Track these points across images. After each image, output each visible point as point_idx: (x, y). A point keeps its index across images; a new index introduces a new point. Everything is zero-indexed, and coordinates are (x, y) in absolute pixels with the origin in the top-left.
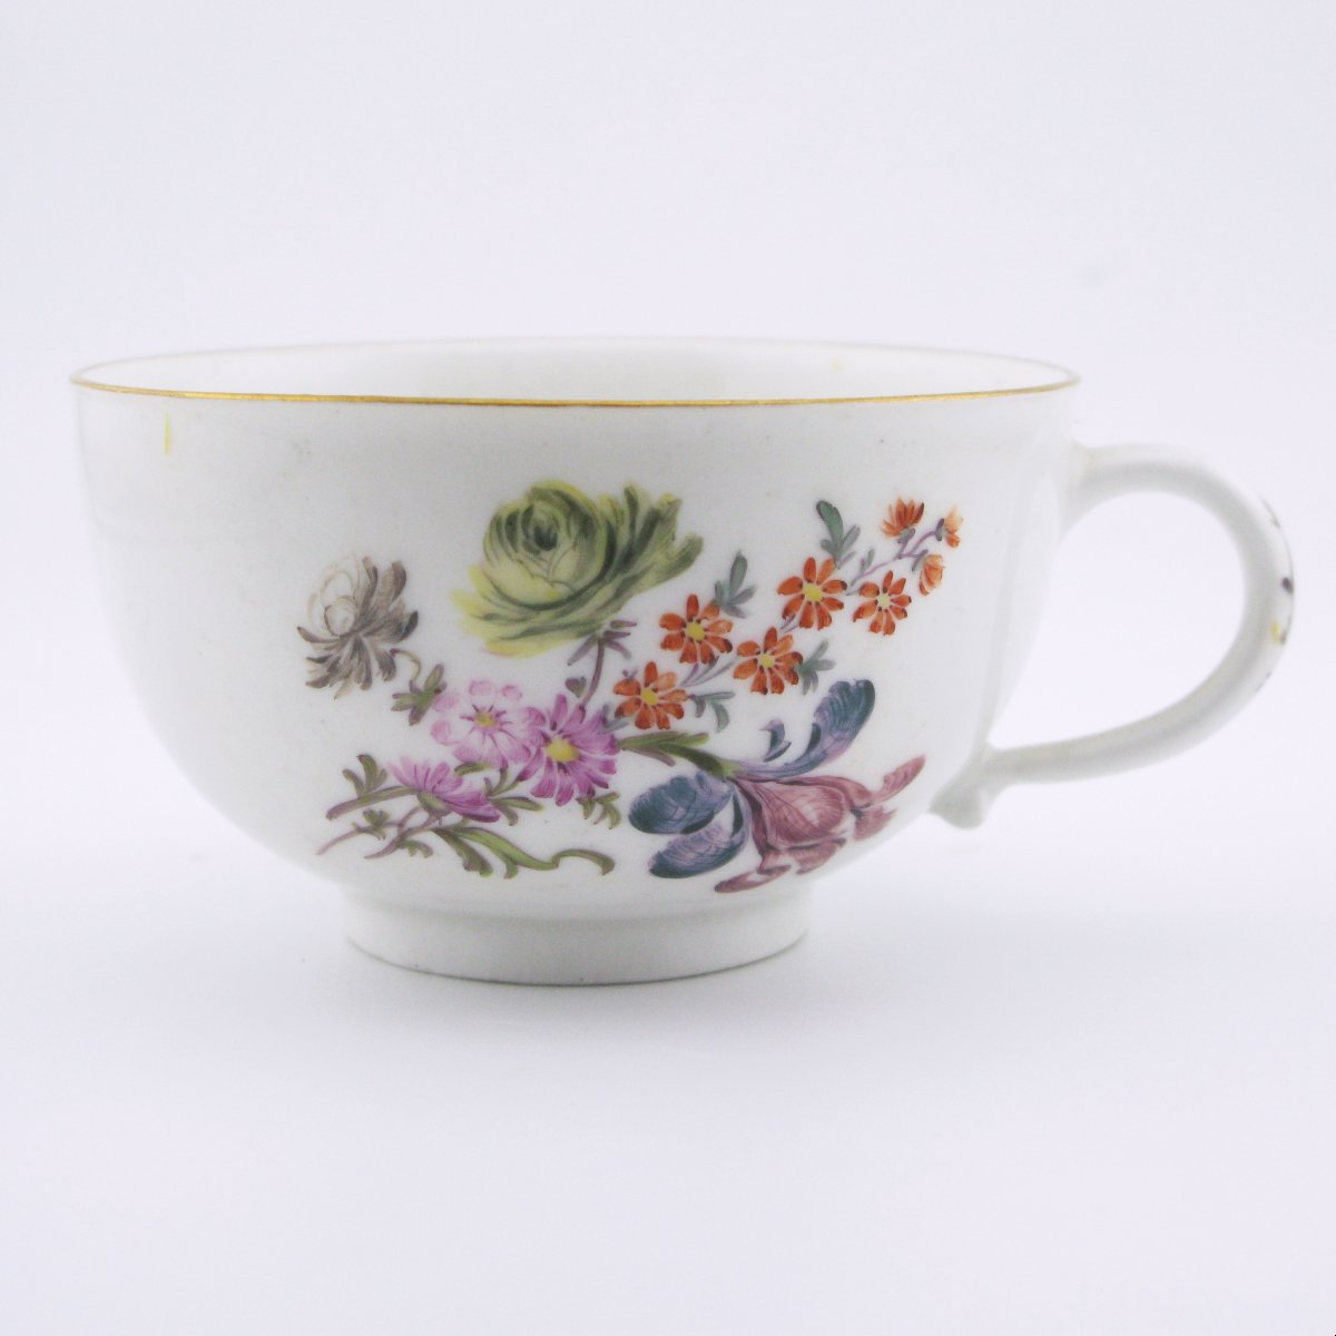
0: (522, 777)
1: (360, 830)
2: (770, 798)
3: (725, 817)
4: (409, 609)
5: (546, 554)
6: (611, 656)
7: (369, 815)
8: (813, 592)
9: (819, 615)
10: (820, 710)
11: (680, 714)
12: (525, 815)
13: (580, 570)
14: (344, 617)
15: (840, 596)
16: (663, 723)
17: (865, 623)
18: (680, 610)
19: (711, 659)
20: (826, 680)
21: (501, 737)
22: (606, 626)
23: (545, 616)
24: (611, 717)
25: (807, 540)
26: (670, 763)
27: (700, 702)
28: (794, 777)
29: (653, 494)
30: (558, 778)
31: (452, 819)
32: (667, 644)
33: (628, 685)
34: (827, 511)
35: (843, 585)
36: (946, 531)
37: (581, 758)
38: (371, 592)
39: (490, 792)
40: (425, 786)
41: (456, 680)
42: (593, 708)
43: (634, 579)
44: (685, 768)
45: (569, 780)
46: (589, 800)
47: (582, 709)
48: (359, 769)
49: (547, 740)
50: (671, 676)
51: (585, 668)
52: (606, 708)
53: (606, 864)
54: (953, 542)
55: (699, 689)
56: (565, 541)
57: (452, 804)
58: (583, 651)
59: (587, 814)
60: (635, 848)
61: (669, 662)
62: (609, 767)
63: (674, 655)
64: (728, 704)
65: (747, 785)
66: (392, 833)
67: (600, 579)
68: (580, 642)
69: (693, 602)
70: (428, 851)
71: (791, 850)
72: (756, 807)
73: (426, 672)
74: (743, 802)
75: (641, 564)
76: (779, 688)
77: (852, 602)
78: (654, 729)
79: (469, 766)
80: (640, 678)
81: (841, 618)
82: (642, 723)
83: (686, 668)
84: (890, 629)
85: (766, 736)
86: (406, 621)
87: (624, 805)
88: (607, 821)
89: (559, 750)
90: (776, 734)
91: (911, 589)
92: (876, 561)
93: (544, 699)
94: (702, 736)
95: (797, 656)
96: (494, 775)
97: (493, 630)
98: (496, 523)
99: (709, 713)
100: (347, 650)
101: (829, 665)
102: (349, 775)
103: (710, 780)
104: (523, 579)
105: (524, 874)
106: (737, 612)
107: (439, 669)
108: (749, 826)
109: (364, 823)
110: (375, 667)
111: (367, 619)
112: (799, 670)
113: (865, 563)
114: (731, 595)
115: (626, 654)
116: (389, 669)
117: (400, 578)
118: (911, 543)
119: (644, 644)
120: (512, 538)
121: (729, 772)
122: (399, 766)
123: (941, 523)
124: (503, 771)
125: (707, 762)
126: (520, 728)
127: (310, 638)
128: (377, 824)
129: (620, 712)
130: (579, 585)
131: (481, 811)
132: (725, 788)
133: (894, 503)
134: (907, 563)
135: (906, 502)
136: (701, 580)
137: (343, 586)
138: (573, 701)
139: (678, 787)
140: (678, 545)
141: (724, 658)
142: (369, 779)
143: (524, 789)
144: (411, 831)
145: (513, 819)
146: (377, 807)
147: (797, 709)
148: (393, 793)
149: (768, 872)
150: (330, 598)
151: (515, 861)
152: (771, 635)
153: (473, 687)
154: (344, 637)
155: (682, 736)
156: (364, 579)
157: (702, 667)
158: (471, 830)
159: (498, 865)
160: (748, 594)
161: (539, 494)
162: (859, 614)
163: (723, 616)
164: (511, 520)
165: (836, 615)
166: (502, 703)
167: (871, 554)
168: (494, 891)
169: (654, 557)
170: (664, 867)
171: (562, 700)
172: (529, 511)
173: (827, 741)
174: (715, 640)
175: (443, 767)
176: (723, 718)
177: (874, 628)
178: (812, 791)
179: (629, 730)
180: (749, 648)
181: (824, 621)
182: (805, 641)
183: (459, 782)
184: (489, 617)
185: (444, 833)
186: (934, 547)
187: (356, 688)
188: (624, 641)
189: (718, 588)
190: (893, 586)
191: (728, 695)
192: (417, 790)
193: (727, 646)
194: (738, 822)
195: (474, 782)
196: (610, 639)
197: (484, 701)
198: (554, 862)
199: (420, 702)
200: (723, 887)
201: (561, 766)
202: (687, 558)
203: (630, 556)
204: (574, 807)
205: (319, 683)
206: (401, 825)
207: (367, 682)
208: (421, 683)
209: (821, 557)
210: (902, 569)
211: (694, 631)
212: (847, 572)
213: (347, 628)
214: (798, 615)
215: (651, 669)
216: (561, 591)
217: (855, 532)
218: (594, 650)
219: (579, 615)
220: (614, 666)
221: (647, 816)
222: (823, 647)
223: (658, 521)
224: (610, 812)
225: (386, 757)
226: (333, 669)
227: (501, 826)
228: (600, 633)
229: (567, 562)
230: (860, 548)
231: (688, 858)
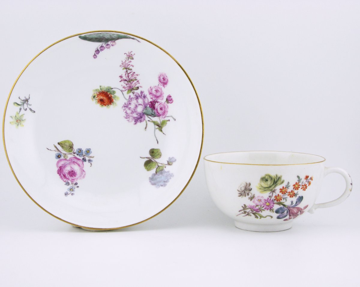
0: (263, 207)
1: (243, 213)
2: (291, 210)
3: (286, 212)
4: (251, 188)
5: (267, 182)
6: (274, 193)
7: (244, 211)
8: (297, 186)
9: (297, 189)
10: (297, 199)
11: (281, 200)
12: (263, 211)
13: (271, 184)
14: (243, 189)
15: (300, 186)
16: (280, 201)
17: (302, 189)
18: (282, 188)
19: (285, 194)
20: (298, 196)
21: (261, 202)
22: (273, 190)
23: (267, 189)
24: (274, 200)
25: (296, 180)
26: (280, 205)
27: (284, 198)
28: (294, 207)
29: (279, 175)
30: (267, 207)
31: (254, 212)
32: (280, 192)
33: (276, 197)
34: (298, 177)
35: (300, 185)
36: (311, 179)
37: (270, 205)
38: (246, 186)
39: (259, 209)
40: (252, 208)
41: (256, 196)
42: (272, 199)
43: (276, 185)
44: (282, 206)
45: (268, 207)
46: (271, 209)
47: (270, 199)
48: (244, 206)
49: (266, 203)
50: (281, 196)
51: (271, 195)
52: (273, 199)
53: (272, 217)
54: (312, 180)
55: (284, 197)
56: (269, 180)
57: (255, 210)
58: (271, 193)
59: (270, 211)
60: (275, 215)
61: (280, 194)
62: (273, 206)
63: (281, 193)
64: (287, 199)
65: (289, 208)
66: (247, 213)
67: (273, 185)
68: (270, 192)
69: (283, 187)
70: (251, 215)
71: (293, 216)
72: (289, 211)
73: (253, 195)
74: (288, 210)
75: (278, 183)
76: (293, 197)
77: (301, 187)
78: (278, 202)
79: (257, 206)
80: (277, 196)
81: (300, 189)
82: (277, 201)
83: (282, 195)
84: (305, 190)
85: (291, 202)
86: (250, 189)
87: (274, 210)
88: (272, 212)
89: (268, 204)
90: (292, 202)
91: (307, 185)
92: (304, 182)
93: (266, 198)
94: (284, 202)
95: (295, 193)
96: (260, 207)
97: (261, 190)
98: (261, 178)
99: (285, 200)
100: (243, 192)
101: (298, 194)
102: (242, 207)
103: (285, 208)
104: (265, 185)
105: (262, 218)
106: (288, 188)
107: (254, 195)
108: (288, 213)
109: (243, 212)
110: (246, 194)
111: (246, 189)
112: (295, 195)
113: (302, 183)
114: (287, 187)
115: (276, 193)
116: (248, 194)
117: (250, 184)
118: (308, 180)
119: (278, 192)
120: (263, 180)
121: (287, 207)
122: (249, 206)
123: (311, 178)
124: (261, 206)
125: (284, 205)
126: (263, 201)
127: (239, 191)
128: (245, 212)
129: (275, 200)
130: (271, 185)
131: (258, 211)
132: (286, 208)
133: (305, 175)
134: (307, 182)
135: (307, 175)
136: (284, 185)
137: (243, 185)
138: (269, 198)
139: (281, 208)
140: (282, 181)
141: (287, 194)
142: (245, 207)
143: (263, 208)
144: (249, 213)
145: (262, 212)
146: (245, 210)
147: (294, 199)
148: (247, 209)
149: (290, 218)
150: (241, 186)
151: (261, 217)
152: (292, 191)
153: (258, 197)
154: (243, 191)
155: (282, 202)
156: (246, 185)
157: (284, 194)
158: (256, 213)
159: (259, 217)
160: (289, 186)
161: (266, 175)
162: (302, 188)
163: (287, 189)
164: (263, 178)
165: (299, 189)
166: (261, 199)
167: (303, 181)
168: (258, 220)
169: (279, 182)
170: (278, 218)
171: (268, 198)
172: (265, 177)
173: (298, 203)
174: (286, 191)
175: (254, 206)
176: (286, 200)
177: (303, 190)
178: (296, 209)
179: (276, 202)
180: (289, 192)
181: (298, 189)
182: (295, 192)
183: (256, 208)
184: (260, 189)
185: (253, 214)
186: (310, 181)
187: (244, 197)
188: (275, 192)
189: (286, 186)
190: (305, 185)
191: (287, 198)
192: (250, 209)
193: (287, 192)
194: (287, 212)
195: (257, 208)
196: (274, 191)
197: (259, 198)
198: (266, 217)
199: (251, 199)
200: (285, 220)
201: (268, 206)
202: (283, 182)
203: (276, 182)
204: (269, 210)
205: (239, 196)
206: (248, 212)
207: (245, 196)
208: (252, 196)
209: (298, 182)
210: (306, 183)
211: (283, 190)
212: (300, 184)
213: (243, 190)
214: (295, 189)
215: (278, 195)
216: (268, 186)
217: (301, 179)
218: (272, 193)
219: (271, 189)
220: (274, 194)
221: (277, 212)
222: (298, 192)
223: (279, 178)
224: (273, 211)
225: (247, 205)
226: (241, 195)
227: (260, 213)
228: (273, 191)
229: (269, 183)
230: (302, 181)
231: (281, 217)
